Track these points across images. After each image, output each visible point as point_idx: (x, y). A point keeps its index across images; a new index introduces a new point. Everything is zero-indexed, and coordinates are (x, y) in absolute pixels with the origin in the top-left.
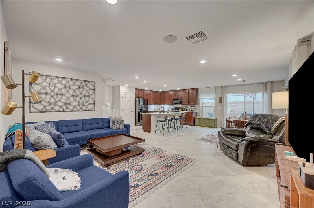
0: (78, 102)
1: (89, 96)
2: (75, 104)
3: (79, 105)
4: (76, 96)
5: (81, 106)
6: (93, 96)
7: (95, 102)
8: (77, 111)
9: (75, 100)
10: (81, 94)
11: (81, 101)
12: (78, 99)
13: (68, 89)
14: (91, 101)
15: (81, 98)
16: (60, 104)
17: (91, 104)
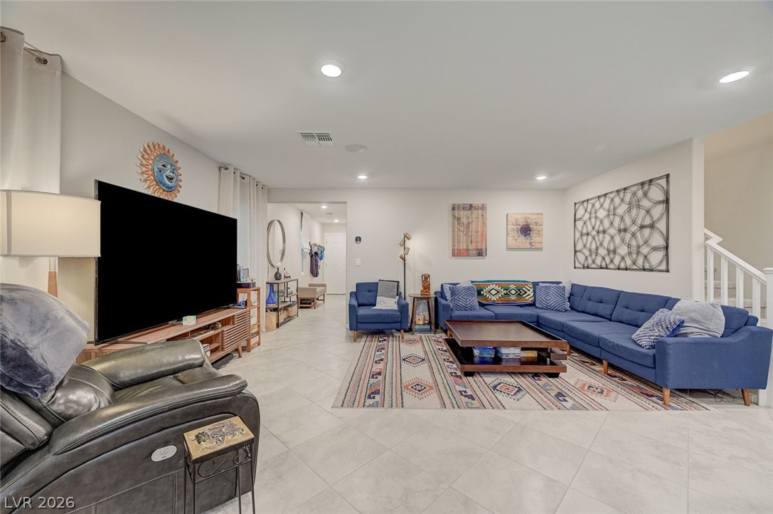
0: (629, 246)
1: (652, 226)
2: (623, 250)
3: (630, 253)
4: (625, 230)
5: (634, 256)
6: (661, 225)
7: (667, 243)
8: (626, 269)
9: (623, 240)
10: (634, 222)
11: (634, 243)
12: (628, 236)
13: (612, 217)
14: (658, 240)
15: (634, 235)
16: (602, 252)
17: (655, 249)
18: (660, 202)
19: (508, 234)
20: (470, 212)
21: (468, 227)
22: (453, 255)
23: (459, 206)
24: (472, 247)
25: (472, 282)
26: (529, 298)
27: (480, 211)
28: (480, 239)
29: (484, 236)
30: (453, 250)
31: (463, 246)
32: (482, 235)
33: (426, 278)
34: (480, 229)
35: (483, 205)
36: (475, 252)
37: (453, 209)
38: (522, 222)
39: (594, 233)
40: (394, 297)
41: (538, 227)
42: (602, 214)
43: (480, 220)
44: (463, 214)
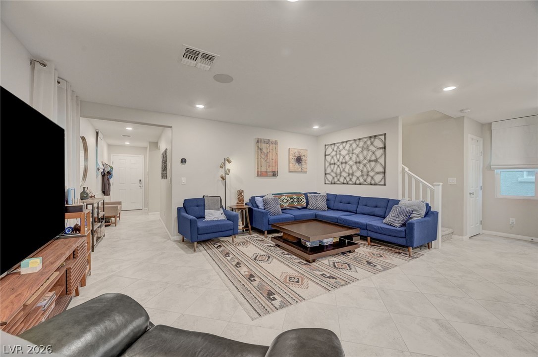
0: (362, 171)
1: (376, 161)
2: (358, 174)
3: (362, 176)
4: (360, 162)
5: (365, 177)
6: (382, 161)
7: (385, 170)
8: (360, 184)
9: (358, 168)
10: (365, 158)
11: (365, 170)
12: (361, 166)
13: (351, 155)
14: (379, 168)
15: (365, 165)
16: (344, 174)
17: (378, 173)
18: (381, 148)
19: (289, 162)
20: (268, 145)
21: (267, 156)
22: (258, 176)
23: (261, 140)
24: (269, 170)
25: (273, 194)
26: (304, 204)
27: (274, 145)
28: (274, 165)
29: (276, 162)
30: (258, 171)
31: (264, 169)
33: (241, 193)
34: (274, 158)
35: (276, 141)
36: (271, 173)
37: (258, 142)
38: (297, 155)
39: (339, 163)
40: (218, 209)
41: (305, 158)
42: (344, 152)
43: (274, 151)
44: (264, 146)
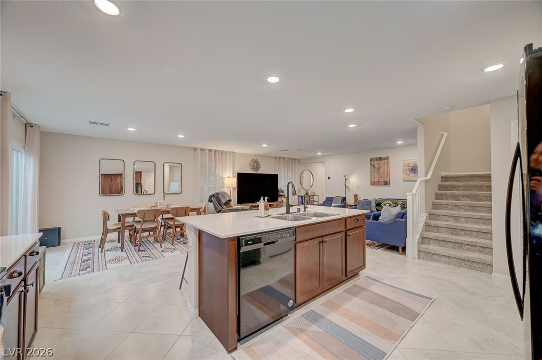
19: (403, 172)
20: (380, 161)
21: (379, 170)
22: (371, 184)
23: (374, 159)
24: (381, 180)
27: (386, 161)
28: (386, 176)
29: (388, 174)
30: (371, 182)
31: (376, 180)
32: (387, 174)
33: (356, 196)
34: (386, 170)
35: (387, 157)
36: (383, 183)
37: (371, 160)
38: (412, 165)
40: (339, 204)
43: (386, 165)
44: (376, 163)
